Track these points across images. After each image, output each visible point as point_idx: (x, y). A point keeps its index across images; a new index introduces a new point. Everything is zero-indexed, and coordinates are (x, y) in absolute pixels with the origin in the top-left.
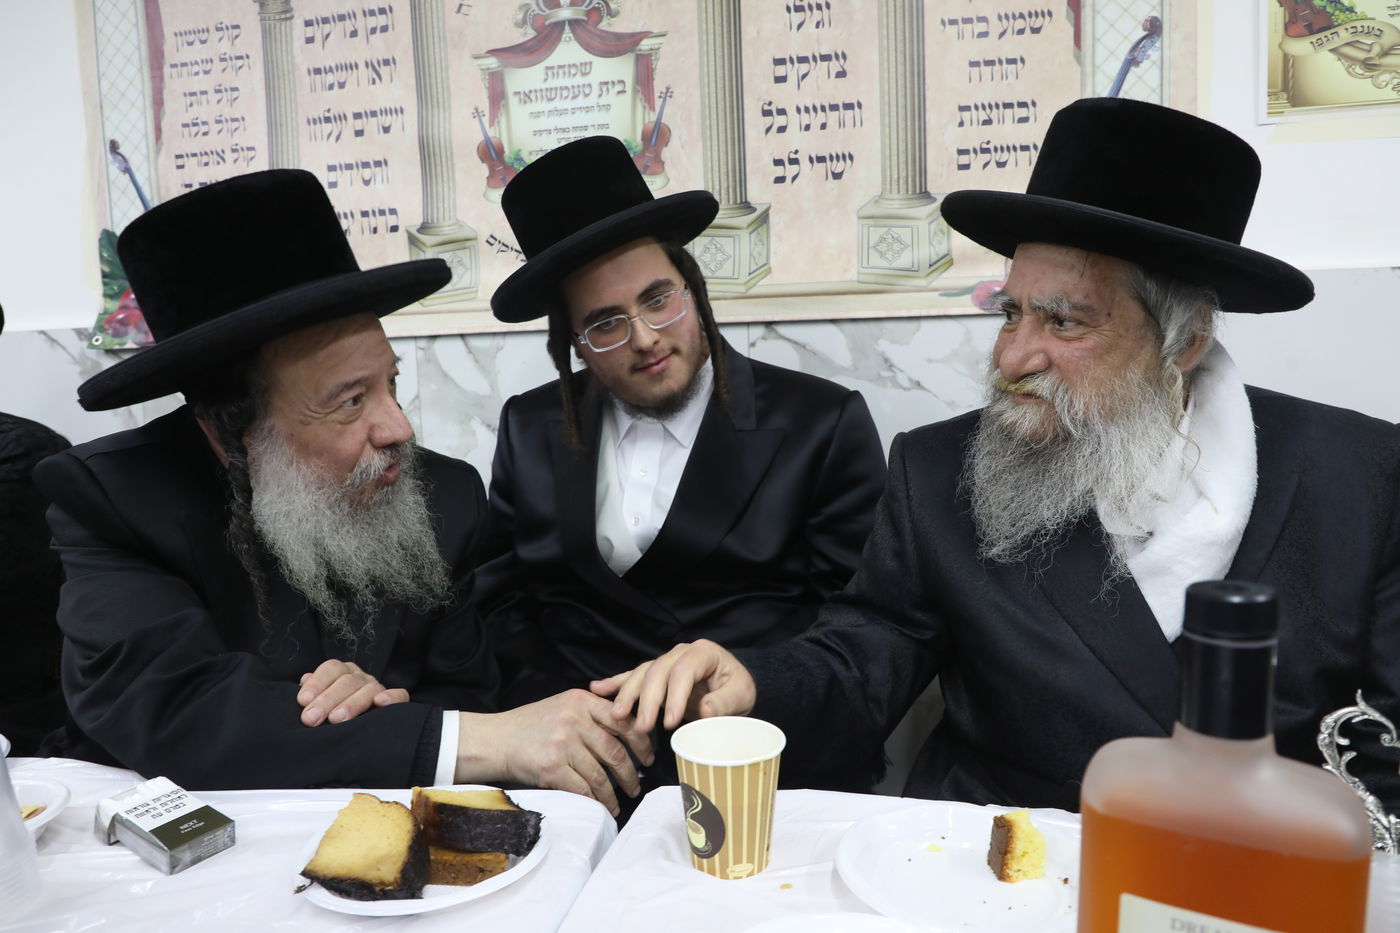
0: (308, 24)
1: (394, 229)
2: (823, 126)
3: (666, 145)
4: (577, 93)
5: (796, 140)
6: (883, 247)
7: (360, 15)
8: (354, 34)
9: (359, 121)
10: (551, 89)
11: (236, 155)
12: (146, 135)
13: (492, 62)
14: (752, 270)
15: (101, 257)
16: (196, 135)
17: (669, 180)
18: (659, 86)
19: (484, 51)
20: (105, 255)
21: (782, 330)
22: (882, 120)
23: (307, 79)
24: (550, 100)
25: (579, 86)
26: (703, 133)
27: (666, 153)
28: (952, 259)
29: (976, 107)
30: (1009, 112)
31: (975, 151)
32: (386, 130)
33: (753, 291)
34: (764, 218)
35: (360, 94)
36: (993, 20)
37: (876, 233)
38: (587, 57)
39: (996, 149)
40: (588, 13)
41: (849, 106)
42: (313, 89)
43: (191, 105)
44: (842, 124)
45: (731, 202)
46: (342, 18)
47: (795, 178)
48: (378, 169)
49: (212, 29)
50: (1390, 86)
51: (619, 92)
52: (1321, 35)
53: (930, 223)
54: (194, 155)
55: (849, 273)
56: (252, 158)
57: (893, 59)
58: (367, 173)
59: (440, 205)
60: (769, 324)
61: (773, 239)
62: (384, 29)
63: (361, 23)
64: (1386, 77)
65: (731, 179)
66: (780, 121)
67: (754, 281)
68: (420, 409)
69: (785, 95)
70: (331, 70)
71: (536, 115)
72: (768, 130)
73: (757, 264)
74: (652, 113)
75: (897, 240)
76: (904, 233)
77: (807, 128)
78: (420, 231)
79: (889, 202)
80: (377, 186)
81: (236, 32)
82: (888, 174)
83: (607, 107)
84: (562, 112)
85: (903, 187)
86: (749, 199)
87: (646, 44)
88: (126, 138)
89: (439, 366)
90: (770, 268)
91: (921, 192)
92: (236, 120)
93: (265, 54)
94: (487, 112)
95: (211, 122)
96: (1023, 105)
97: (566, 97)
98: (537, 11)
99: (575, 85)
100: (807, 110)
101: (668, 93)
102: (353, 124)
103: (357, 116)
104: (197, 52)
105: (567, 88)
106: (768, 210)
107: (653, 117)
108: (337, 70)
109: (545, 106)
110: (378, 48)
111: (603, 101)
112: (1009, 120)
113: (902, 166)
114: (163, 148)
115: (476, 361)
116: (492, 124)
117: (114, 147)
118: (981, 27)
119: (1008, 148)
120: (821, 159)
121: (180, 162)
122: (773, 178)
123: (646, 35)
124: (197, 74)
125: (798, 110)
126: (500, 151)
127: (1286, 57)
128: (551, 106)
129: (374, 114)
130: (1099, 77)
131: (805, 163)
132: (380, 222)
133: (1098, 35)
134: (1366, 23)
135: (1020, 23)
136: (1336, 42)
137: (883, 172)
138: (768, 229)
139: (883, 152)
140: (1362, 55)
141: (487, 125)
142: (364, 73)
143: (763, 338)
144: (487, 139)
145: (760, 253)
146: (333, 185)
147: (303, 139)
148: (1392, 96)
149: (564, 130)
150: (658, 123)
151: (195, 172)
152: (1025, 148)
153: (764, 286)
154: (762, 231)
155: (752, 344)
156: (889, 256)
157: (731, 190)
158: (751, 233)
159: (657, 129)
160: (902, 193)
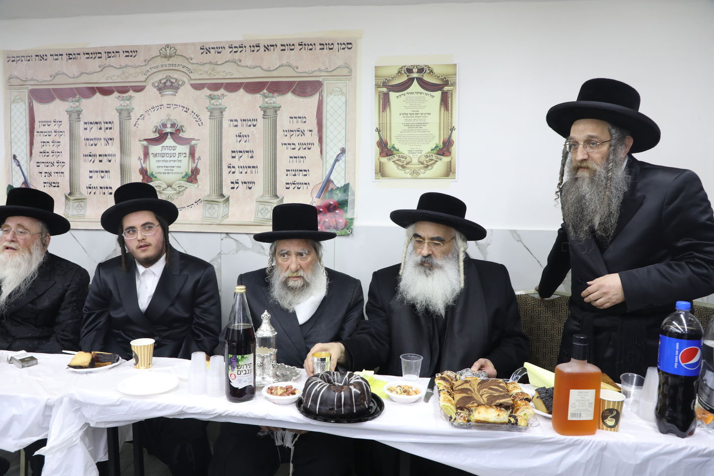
0: (85, 123)
2: (246, 173)
3: (199, 175)
4: (171, 155)
5: (237, 176)
6: (262, 211)
7: (103, 123)
8: (101, 129)
9: (101, 157)
10: (163, 153)
11: (58, 164)
12: (26, 154)
13: (145, 143)
14: (223, 215)
16: (44, 156)
17: (199, 186)
18: (197, 156)
19: (142, 139)
21: (231, 235)
22: (264, 172)
23: (84, 142)
24: (163, 157)
26: (210, 172)
27: (198, 177)
29: (292, 170)
30: (301, 172)
31: (291, 183)
32: (110, 161)
33: (222, 223)
34: (228, 200)
35: (101, 149)
36: (297, 144)
37: (261, 207)
38: (176, 144)
39: (297, 183)
40: (176, 131)
41: (254, 167)
42: (86, 145)
43: (43, 146)
44: (252, 172)
45: (218, 194)
46: (97, 123)
47: (237, 188)
48: (106, 174)
49: (52, 121)
50: (409, 173)
51: (184, 157)
52: (390, 157)
54: (43, 163)
55: (251, 219)
56: (63, 166)
57: (267, 154)
58: (103, 174)
60: (227, 233)
61: (230, 206)
62: (111, 128)
63: (103, 126)
64: (408, 171)
65: (218, 187)
66: (233, 170)
67: (223, 220)
69: (235, 162)
70: (92, 139)
71: (158, 161)
72: (230, 172)
73: (225, 214)
77: (241, 173)
79: (265, 197)
80: (106, 179)
81: (61, 123)
83: (180, 161)
84: (166, 161)
85: (270, 193)
86: (223, 193)
87: (193, 142)
88: (19, 154)
90: (229, 216)
91: (275, 195)
92: (59, 152)
93: (70, 131)
94: (143, 159)
95: (50, 153)
96: (305, 171)
97: (168, 157)
98: (160, 128)
99: (171, 153)
100: (241, 167)
101: (199, 158)
102: (98, 158)
103: (100, 155)
104: (46, 128)
105: (168, 153)
106: (229, 197)
107: (195, 165)
108: (94, 140)
109: (161, 159)
110: (108, 134)
111: (180, 159)
112: (301, 175)
113: (270, 187)
114: (32, 159)
116: (144, 163)
117: (15, 157)
118: (293, 146)
119: (301, 183)
120: (245, 183)
121: (38, 164)
122: (231, 187)
123: (193, 139)
124: (46, 136)
125: (239, 167)
126: (146, 172)
127: (380, 162)
128: (163, 159)
129: (106, 155)
130: (327, 163)
131: (240, 183)
132: (106, 191)
133: (327, 151)
134: (402, 154)
135: (304, 146)
136: (394, 159)
137: (264, 187)
138: (229, 203)
139: (264, 182)
140: (401, 164)
141: (142, 163)
142: (103, 142)
143: (226, 238)
144: (142, 167)
145: (226, 211)
146: (91, 177)
147: (82, 161)
148: (410, 176)
149: (167, 167)
150: (196, 167)
151: (43, 168)
152: (306, 184)
153: (226, 221)
154: (227, 203)
155: (222, 239)
156: (264, 215)
157: (218, 190)
158: (224, 204)
159: (196, 169)
160: (269, 195)
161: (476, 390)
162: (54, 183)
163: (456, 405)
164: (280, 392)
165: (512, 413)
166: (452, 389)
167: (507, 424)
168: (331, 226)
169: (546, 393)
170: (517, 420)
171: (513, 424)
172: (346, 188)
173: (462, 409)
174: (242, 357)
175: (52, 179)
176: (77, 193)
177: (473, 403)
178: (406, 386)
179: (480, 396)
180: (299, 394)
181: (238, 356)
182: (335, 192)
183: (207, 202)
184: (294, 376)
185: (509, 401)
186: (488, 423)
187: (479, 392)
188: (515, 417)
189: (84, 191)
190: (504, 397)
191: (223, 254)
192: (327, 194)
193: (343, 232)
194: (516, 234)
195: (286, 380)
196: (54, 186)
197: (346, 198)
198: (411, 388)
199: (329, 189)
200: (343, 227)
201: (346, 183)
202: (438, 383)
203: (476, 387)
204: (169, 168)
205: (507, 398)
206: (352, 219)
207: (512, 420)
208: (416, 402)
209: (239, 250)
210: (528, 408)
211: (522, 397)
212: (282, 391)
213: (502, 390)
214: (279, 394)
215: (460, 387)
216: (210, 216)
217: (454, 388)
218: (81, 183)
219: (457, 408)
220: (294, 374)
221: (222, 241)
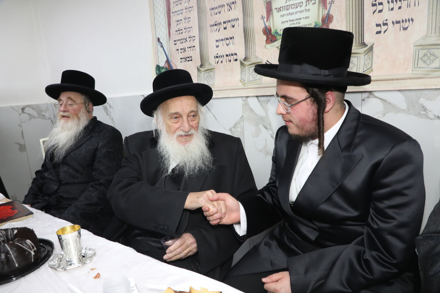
1: (236, 60)
2: (400, 8)
3: (331, 23)
4: (297, 6)
6: (426, 58)
9: (225, 24)
10: (288, 5)
11: (190, 39)
12: (166, 35)
14: (365, 70)
15: (156, 73)
16: (179, 34)
20: (157, 72)
21: (376, 94)
22: (429, 2)
23: (209, 12)
24: (287, 10)
25: (298, 3)
26: (346, 16)
27: (331, 26)
34: (371, 49)
35: (226, 15)
37: (422, 53)
42: (211, 15)
43: (178, 24)
44: (409, 6)
45: (357, 43)
47: (385, 32)
48: (231, 40)
51: (313, 4)
54: (179, 40)
55: (408, 70)
56: (194, 40)
58: (228, 42)
59: (251, 51)
60: (371, 92)
61: (374, 57)
66: (380, 7)
68: (243, 120)
70: (216, 8)
72: (374, 12)
73: (367, 68)
74: (326, 10)
75: (432, 55)
76: (436, 52)
77: (392, 9)
78: (244, 60)
79: (430, 38)
80: (231, 46)
83: (309, 10)
84: (291, 14)
85: (437, 31)
86: (365, 42)
88: (162, 36)
89: (249, 106)
90: (372, 69)
92: (190, 28)
93: (198, 5)
94: (266, 17)
95: (183, 29)
97: (293, 8)
99: (297, 3)
100: (392, 2)
101: (332, 2)
102: (223, 26)
103: (224, 23)
104: (179, 7)
105: (294, 4)
106: (373, 45)
107: (326, 12)
108: (218, 8)
109: (286, 12)
111: (307, 8)
113: (438, 21)
114: (171, 39)
115: (261, 105)
116: (267, 21)
117: (159, 40)
120: (398, 22)
121: (175, 43)
122: (376, 32)
124: (179, 14)
125: (388, 2)
126: (270, 30)
128: (288, 12)
129: (229, 21)
131: (390, 25)
132: (232, 58)
138: (372, 53)
139: (429, 16)
141: (266, 21)
142: (226, 7)
143: (368, 97)
144: (266, 26)
146: (217, 46)
147: (209, 32)
149: (292, 21)
150: (328, 14)
151: (179, 46)
154: (370, 54)
155: (363, 100)
156: (428, 62)
157: (357, 38)
158: (365, 55)
159: (327, 16)
160: (436, 34)
162: (188, 57)
175: (186, 54)
176: (207, 64)
189: (212, 61)
196: (189, 61)
204: (295, 22)
209: (388, 112)
218: (209, 54)
221: (363, 102)
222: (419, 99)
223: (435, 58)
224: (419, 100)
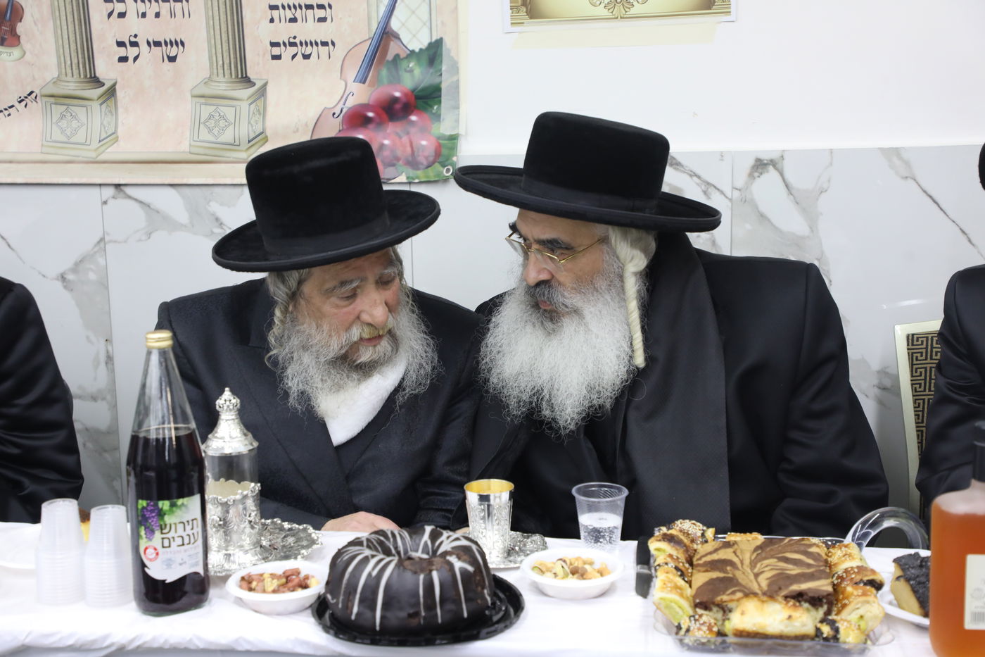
2: (157, 15)
3: (21, 21)
5: (134, 26)
6: (211, 123)
14: (103, 137)
17: (25, 53)
21: (129, 190)
22: (207, 13)
26: (53, 13)
27: (20, 28)
28: (267, 137)
29: (283, 7)
30: (310, 12)
31: (284, 44)
33: (102, 157)
34: (112, 92)
37: (207, 110)
39: (301, 44)
44: (173, 14)
45: (82, 76)
47: (136, 59)
50: (603, 5)
53: (250, 104)
55: (180, 144)
60: (118, 186)
61: (120, 110)
65: (80, 56)
66: (120, 6)
67: (103, 148)
72: (110, 15)
73: (106, 133)
75: (222, 117)
76: (229, 112)
77: (144, 15)
79: (217, 84)
82: (214, 59)
85: (227, 72)
86: (97, 75)
90: (118, 137)
91: (242, 77)
96: (321, 7)
106: (114, 85)
112: (310, 19)
113: (226, 54)
119: (311, 43)
120: (157, 44)
122: (117, 58)
131: (144, 46)
137: (210, 58)
138: (116, 102)
139: (209, 41)
143: (113, 197)
145: (109, 124)
148: (605, 13)
152: (325, 44)
153: (111, 153)
154: (111, 102)
155: (105, 203)
156: (216, 131)
157: (81, 66)
158: (101, 104)
159: (10, 4)
160: (226, 77)
161: (747, 562)
163: (695, 597)
164: (271, 584)
165: (828, 613)
166: (691, 564)
167: (812, 639)
168: (398, 159)
169: (921, 566)
170: (837, 630)
171: (826, 639)
172: (433, 53)
173: (705, 606)
174: (173, 505)
177: (733, 593)
178: (577, 559)
179: (752, 577)
180: (318, 586)
181: (160, 503)
182: (404, 64)
183: (52, 100)
184: (303, 547)
185: (824, 585)
186: (765, 636)
187: (752, 569)
188: (832, 623)
190: (811, 577)
191: (110, 241)
192: (384, 72)
193: (431, 173)
194: (900, 158)
195: (286, 557)
197: (437, 81)
198: (591, 564)
199: (390, 57)
200: (431, 159)
201: (433, 40)
202: (658, 550)
203: (747, 557)
205: (819, 579)
206: (454, 138)
207: (826, 630)
208: (603, 595)
209: (155, 230)
210: (868, 602)
211: (858, 578)
212: (276, 583)
213: (811, 561)
214: (271, 589)
215: (709, 558)
216: (64, 139)
217: (695, 559)
219: (696, 606)
220: (305, 543)
221: (105, 206)
222: (208, 203)
223: (227, 124)
224: (210, 206)
